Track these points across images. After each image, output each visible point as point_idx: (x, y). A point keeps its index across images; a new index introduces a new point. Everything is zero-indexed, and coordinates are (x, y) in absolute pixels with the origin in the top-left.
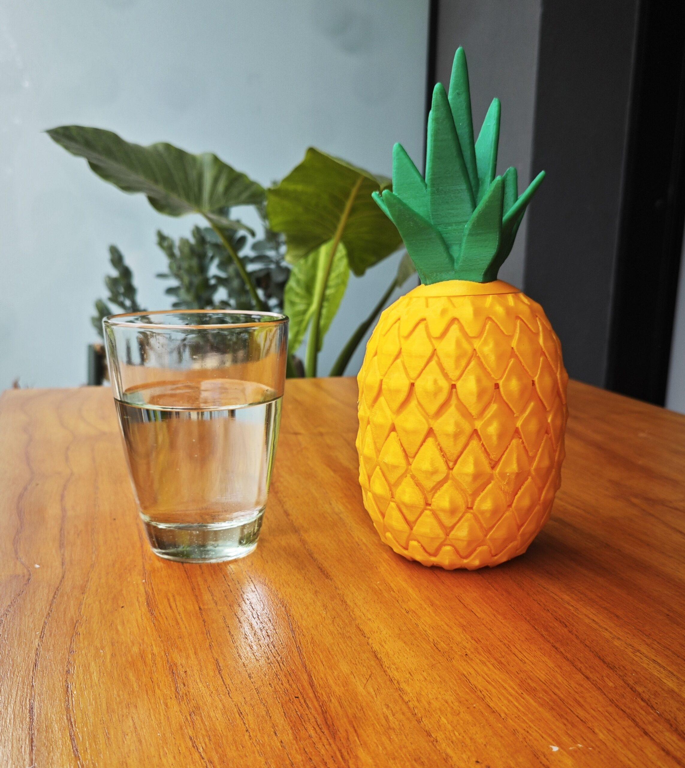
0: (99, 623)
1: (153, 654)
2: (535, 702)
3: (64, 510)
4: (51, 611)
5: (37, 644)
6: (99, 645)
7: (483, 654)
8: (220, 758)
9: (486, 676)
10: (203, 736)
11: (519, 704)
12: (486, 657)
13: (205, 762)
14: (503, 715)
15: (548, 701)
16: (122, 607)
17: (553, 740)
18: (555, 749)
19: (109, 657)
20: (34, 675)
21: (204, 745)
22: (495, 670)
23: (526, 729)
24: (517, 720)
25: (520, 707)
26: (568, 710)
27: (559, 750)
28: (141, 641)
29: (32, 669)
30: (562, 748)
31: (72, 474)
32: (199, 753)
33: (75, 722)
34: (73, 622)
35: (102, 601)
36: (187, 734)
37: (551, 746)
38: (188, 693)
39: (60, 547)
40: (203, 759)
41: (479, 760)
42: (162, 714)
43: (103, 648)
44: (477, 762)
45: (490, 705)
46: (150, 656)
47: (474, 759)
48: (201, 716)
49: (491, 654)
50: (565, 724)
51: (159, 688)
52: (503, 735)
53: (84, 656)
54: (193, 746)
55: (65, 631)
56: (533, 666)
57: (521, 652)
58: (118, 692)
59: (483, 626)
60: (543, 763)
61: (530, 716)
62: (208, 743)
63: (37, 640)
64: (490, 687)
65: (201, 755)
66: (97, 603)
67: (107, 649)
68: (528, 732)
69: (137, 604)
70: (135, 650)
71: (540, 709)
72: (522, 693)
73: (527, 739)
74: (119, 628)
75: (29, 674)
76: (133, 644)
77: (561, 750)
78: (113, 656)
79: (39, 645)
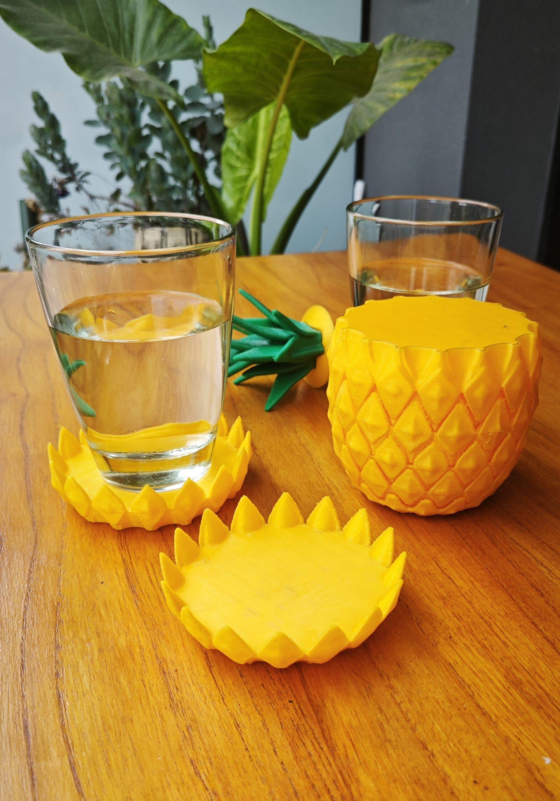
0: (81, 605)
1: (141, 648)
2: (523, 698)
3: (25, 447)
4: (30, 591)
5: (20, 637)
6: (84, 638)
7: (467, 636)
8: (224, 788)
9: (472, 666)
10: (204, 758)
11: (508, 701)
12: (470, 640)
13: (210, 794)
14: (494, 718)
15: (534, 696)
16: (102, 583)
17: (545, 750)
18: (548, 761)
19: (96, 653)
20: (23, 681)
21: (205, 771)
22: (480, 658)
23: (517, 735)
24: (507, 723)
25: (508, 706)
26: (554, 708)
27: (551, 763)
28: (126, 630)
29: (20, 673)
30: (554, 760)
31: (28, 396)
32: (203, 781)
33: (73, 744)
34: (54, 606)
35: (80, 575)
36: (188, 757)
37: (543, 758)
38: (182, 700)
39: (28, 499)
40: (207, 789)
41: (477, 780)
42: (159, 730)
43: (89, 641)
44: (475, 782)
45: (480, 705)
46: (138, 650)
47: (472, 779)
48: (199, 732)
49: (473, 635)
50: (554, 728)
51: (152, 694)
52: (496, 744)
53: (71, 652)
54: (195, 773)
55: (47, 618)
56: (516, 651)
57: (502, 631)
58: (112, 702)
59: (463, 598)
60: (539, 780)
61: (519, 717)
62: (209, 769)
63: (20, 631)
64: (477, 681)
65: (205, 785)
66: (75, 577)
67: (93, 642)
68: (519, 740)
69: (116, 577)
70: (122, 641)
71: (529, 708)
72: (509, 688)
73: (520, 749)
74: (102, 612)
75: (17, 680)
76: (119, 634)
77: (554, 763)
78: (101, 650)
79: (23, 639)
